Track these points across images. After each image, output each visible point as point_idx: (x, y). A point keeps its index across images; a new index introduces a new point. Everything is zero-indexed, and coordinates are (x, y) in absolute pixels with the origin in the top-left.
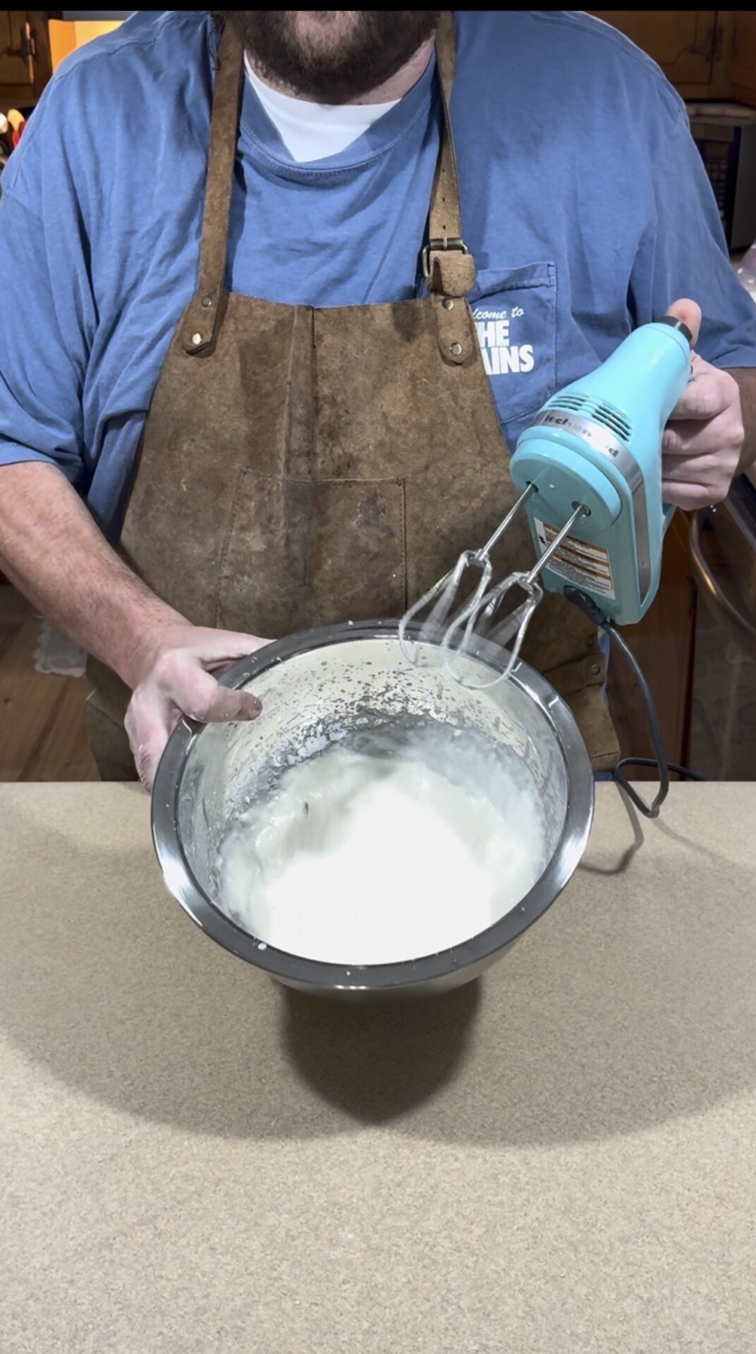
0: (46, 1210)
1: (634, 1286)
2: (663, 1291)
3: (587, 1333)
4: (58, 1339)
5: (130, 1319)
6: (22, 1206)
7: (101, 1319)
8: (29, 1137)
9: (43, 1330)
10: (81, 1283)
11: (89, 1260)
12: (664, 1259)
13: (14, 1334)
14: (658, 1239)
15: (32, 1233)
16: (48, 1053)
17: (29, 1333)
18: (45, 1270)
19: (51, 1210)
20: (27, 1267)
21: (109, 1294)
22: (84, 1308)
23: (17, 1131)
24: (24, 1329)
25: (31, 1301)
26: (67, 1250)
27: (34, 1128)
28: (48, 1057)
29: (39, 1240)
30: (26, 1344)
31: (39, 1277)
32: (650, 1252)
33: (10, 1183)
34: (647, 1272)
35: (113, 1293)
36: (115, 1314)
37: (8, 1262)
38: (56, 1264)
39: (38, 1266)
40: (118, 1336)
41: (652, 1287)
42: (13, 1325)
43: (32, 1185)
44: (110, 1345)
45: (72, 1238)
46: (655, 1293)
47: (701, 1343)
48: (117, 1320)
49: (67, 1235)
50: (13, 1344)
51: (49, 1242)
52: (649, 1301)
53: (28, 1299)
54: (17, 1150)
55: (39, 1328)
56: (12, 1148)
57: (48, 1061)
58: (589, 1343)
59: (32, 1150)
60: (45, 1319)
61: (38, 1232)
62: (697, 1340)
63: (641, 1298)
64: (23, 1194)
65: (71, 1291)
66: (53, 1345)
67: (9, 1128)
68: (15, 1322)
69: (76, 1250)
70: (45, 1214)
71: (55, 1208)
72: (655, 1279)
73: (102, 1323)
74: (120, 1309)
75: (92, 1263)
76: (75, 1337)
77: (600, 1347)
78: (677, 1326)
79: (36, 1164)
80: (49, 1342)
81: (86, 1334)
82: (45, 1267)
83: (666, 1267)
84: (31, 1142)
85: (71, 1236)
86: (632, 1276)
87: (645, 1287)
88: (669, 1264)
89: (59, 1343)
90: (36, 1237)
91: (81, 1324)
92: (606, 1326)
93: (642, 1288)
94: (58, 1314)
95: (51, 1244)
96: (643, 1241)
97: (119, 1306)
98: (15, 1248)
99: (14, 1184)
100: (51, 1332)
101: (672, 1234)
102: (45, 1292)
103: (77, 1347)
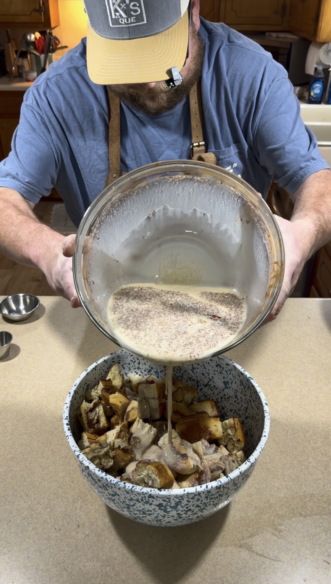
0: (63, 455)
1: (254, 484)
2: (263, 486)
3: (239, 500)
4: (69, 502)
5: (92, 495)
6: (55, 454)
7: (83, 495)
8: (57, 429)
9: (64, 499)
10: (75, 482)
11: (78, 474)
12: (263, 474)
13: (54, 500)
14: (262, 467)
15: (59, 464)
16: (62, 398)
17: (59, 500)
18: (63, 477)
19: (65, 455)
20: (58, 476)
21: (85, 486)
22: (77, 491)
23: (53, 427)
24: (58, 499)
25: (59, 488)
26: (70, 470)
27: (58, 425)
28: (62, 400)
29: (61, 467)
30: (59, 504)
31: (62, 480)
32: (259, 472)
33: (51, 446)
34: (258, 479)
35: (86, 486)
36: (87, 493)
37: (51, 475)
38: (67, 475)
39: (61, 476)
40: (88, 501)
41: (260, 484)
42: (54, 497)
43: (59, 446)
44: (86, 505)
45: (72, 466)
46: (261, 486)
47: (275, 504)
48: (87, 495)
49: (70, 465)
50: (54, 504)
51: (64, 467)
52: (259, 489)
53: (58, 488)
54: (53, 433)
55: (62, 498)
56: (51, 433)
57: (62, 401)
58: (239, 504)
59: (58, 434)
60: (64, 495)
61: (61, 464)
62: (274, 503)
63: (256, 488)
64: (55, 450)
65: (72, 485)
66: (67, 504)
67: (50, 425)
68: (55, 496)
69: (74, 470)
70: (63, 457)
71: (66, 455)
72: (261, 481)
73: (83, 496)
74: (88, 491)
75: (78, 475)
76: (74, 501)
77: (243, 505)
78: (268, 498)
79: (59, 439)
80: (66, 503)
81: (78, 500)
82: (64, 476)
83: (264, 477)
84: (57, 431)
85: (71, 465)
86: (253, 480)
87: (258, 484)
88: (265, 476)
89: (69, 503)
90: (60, 465)
91: (76, 497)
92: (245, 498)
93: (257, 485)
94: (68, 493)
95: (65, 468)
96: (257, 468)
97: (88, 490)
98: (54, 470)
99: (52, 446)
100: (66, 500)
101: (266, 465)
102: (64, 485)
103: (75, 505)
